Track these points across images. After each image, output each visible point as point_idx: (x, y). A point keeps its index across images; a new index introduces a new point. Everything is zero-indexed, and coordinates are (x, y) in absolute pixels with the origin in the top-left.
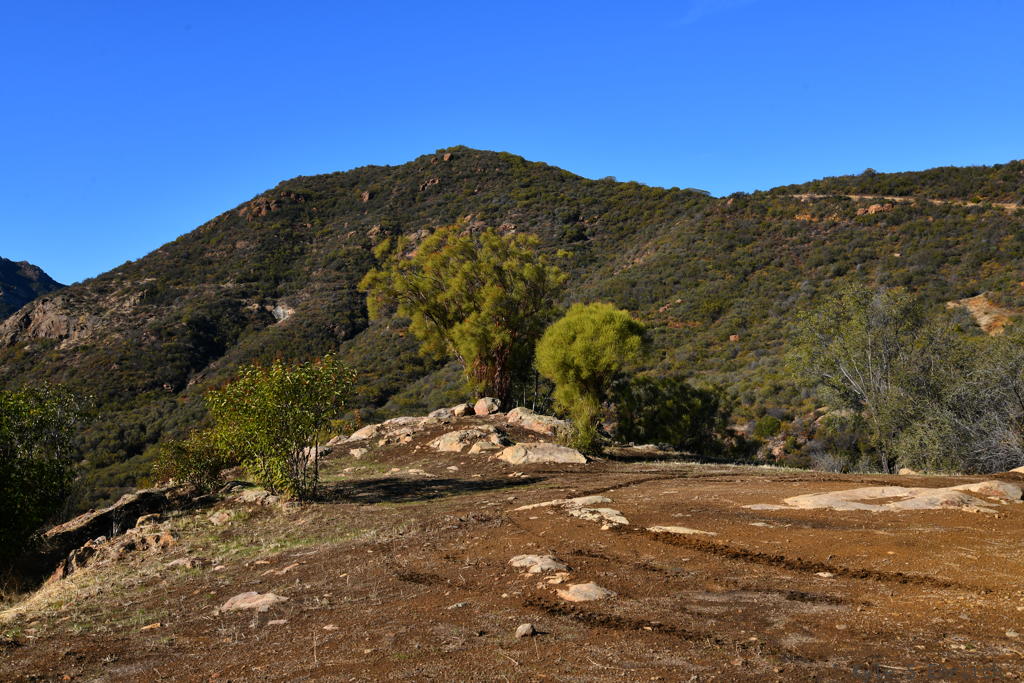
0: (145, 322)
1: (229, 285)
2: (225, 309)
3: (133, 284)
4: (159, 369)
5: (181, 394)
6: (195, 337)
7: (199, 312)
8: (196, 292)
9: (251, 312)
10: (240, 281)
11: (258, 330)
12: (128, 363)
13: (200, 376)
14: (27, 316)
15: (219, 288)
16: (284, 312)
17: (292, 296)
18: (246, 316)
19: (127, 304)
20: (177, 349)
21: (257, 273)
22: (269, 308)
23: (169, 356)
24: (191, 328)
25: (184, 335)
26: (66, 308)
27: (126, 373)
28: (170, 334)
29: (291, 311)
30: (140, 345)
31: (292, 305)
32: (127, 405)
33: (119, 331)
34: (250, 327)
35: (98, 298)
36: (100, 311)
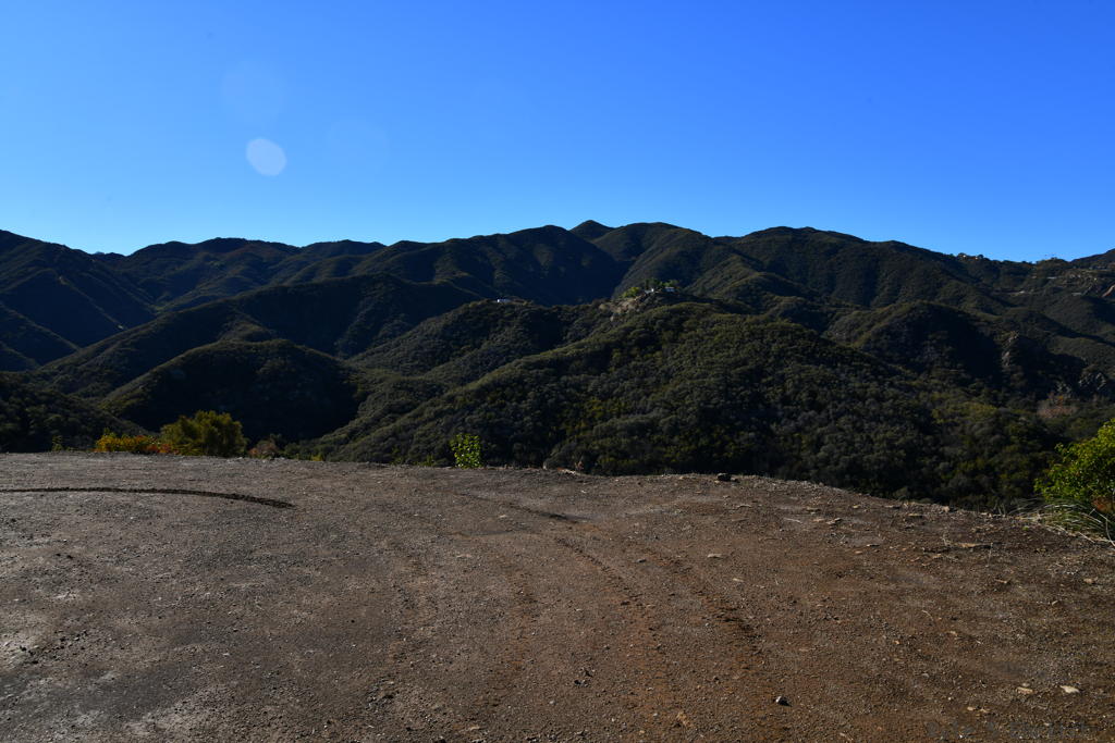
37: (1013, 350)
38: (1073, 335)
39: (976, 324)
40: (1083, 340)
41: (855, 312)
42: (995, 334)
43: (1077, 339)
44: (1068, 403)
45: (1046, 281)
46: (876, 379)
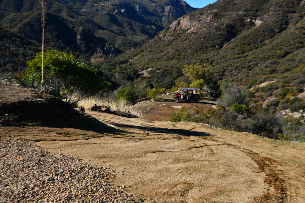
0: (213, 25)
1: (241, 13)
2: (238, 21)
3: (211, 12)
4: (215, 41)
5: (221, 49)
6: (227, 30)
7: (230, 22)
8: (230, 15)
9: (247, 22)
10: (245, 11)
11: (248, 28)
12: (206, 39)
13: (227, 44)
14: (179, 22)
15: (237, 14)
16: (258, 22)
17: (262, 17)
18: (245, 23)
19: (208, 19)
20: (221, 34)
21: (251, 8)
22: (253, 21)
23: (219, 37)
24: (227, 28)
25: (224, 30)
26: (190, 20)
27: (205, 42)
28: (220, 30)
29: (260, 22)
30: (210, 33)
31: (261, 20)
32: (205, 52)
33: (205, 27)
34: (246, 27)
35: (200, 16)
36: (200, 21)
37: (81, 34)
38: (103, 29)
39: (67, 22)
40: (106, 31)
41: (13, 14)
42: (74, 27)
43: (105, 31)
44: (101, 57)
45: (94, 6)
46: (23, 47)
